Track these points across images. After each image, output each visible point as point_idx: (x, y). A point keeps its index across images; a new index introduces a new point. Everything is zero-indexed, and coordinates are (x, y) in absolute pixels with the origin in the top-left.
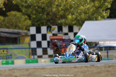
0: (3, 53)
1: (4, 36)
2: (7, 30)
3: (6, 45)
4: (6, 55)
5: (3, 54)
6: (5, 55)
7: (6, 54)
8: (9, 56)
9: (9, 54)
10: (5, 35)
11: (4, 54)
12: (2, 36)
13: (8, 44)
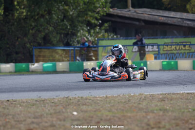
0: (184, 48)
1: (186, 25)
2: (191, 16)
3: (189, 37)
4: (189, 51)
5: (183, 50)
6: (186, 52)
7: (189, 49)
8: (193, 52)
9: (193, 50)
10: (188, 24)
11: (185, 50)
12: (184, 25)
13: (191, 37)
